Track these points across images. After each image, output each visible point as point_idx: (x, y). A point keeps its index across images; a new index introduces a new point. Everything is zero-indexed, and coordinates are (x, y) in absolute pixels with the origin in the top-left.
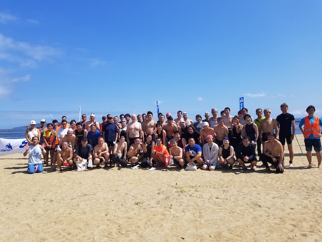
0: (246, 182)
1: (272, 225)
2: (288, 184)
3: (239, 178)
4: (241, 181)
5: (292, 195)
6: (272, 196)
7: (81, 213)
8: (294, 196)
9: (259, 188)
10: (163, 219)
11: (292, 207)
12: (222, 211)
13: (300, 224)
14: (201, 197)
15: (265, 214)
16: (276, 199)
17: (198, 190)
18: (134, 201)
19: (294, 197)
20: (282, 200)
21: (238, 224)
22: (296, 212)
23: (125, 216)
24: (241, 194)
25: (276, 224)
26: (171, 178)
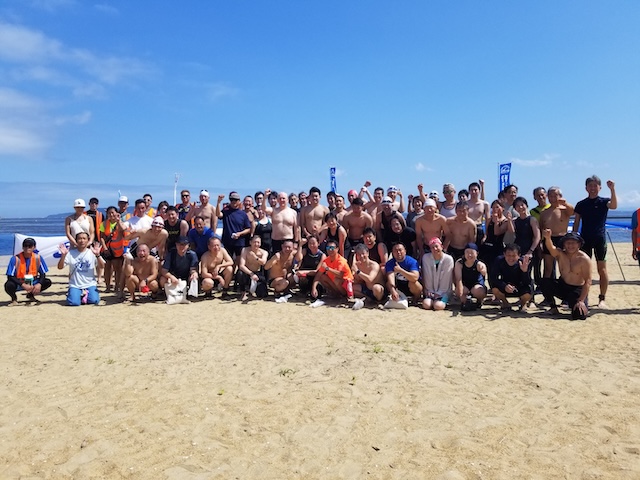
0: (508, 336)
1: (565, 426)
2: (597, 342)
3: (495, 328)
4: (498, 333)
5: (604, 366)
6: (562, 366)
7: (168, 387)
8: (611, 368)
9: (536, 348)
10: (336, 407)
11: (606, 391)
12: (460, 393)
13: (624, 428)
14: (415, 363)
15: (550, 404)
16: (571, 372)
17: (409, 349)
18: (278, 367)
19: (610, 370)
20: (584, 376)
21: (493, 421)
22: (613, 400)
23: (259, 397)
24: (499, 359)
25: (573, 425)
26: (355, 323)
